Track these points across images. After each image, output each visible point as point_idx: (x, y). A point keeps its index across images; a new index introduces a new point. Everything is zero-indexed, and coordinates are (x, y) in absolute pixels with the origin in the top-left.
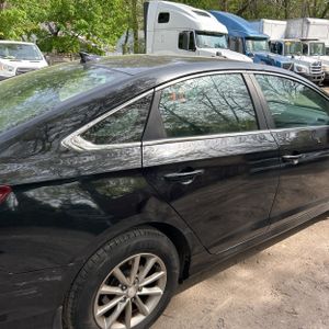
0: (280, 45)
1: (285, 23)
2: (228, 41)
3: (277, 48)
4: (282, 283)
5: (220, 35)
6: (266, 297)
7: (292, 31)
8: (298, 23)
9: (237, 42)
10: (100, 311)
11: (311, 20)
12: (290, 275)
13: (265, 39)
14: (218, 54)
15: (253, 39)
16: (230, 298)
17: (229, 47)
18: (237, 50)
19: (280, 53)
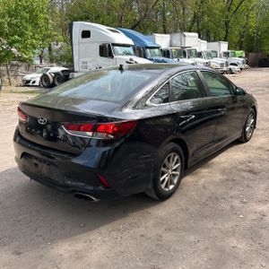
0: (168, 52)
1: (169, 36)
2: (134, 50)
3: (166, 53)
4: (223, 171)
5: (128, 46)
6: (218, 177)
7: (174, 42)
8: (177, 36)
9: (141, 51)
10: (163, 186)
11: (186, 34)
12: (226, 168)
13: (158, 48)
14: (131, 60)
15: (150, 48)
16: (203, 180)
17: (135, 54)
18: (140, 56)
19: (168, 57)
